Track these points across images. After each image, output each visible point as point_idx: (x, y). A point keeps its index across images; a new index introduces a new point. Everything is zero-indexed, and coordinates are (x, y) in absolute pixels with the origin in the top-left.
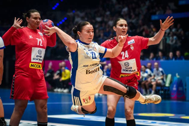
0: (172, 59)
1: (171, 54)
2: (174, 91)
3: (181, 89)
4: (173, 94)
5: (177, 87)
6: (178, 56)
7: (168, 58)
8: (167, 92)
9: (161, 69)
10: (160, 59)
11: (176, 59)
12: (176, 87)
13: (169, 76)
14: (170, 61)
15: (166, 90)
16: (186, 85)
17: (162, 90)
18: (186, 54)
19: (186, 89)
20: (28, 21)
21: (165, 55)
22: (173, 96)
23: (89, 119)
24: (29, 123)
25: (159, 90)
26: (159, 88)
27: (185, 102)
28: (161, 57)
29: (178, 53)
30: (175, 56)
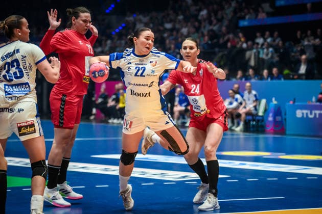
0: (267, 79)
1: (265, 72)
2: (270, 122)
3: (279, 118)
4: (268, 126)
5: (274, 117)
6: (275, 75)
7: (261, 78)
8: (260, 124)
9: (254, 92)
10: (250, 79)
11: (272, 79)
12: (272, 116)
13: (264, 101)
14: (264, 81)
15: (258, 121)
16: (285, 114)
17: (254, 120)
18: (286, 72)
19: (285, 119)
20: (73, 22)
21: (258, 73)
22: (268, 129)
23: (156, 160)
24: (74, 166)
25: (249, 121)
26: (250, 118)
27: (285, 136)
28: (252, 76)
29: (275, 70)
30: (270, 75)
